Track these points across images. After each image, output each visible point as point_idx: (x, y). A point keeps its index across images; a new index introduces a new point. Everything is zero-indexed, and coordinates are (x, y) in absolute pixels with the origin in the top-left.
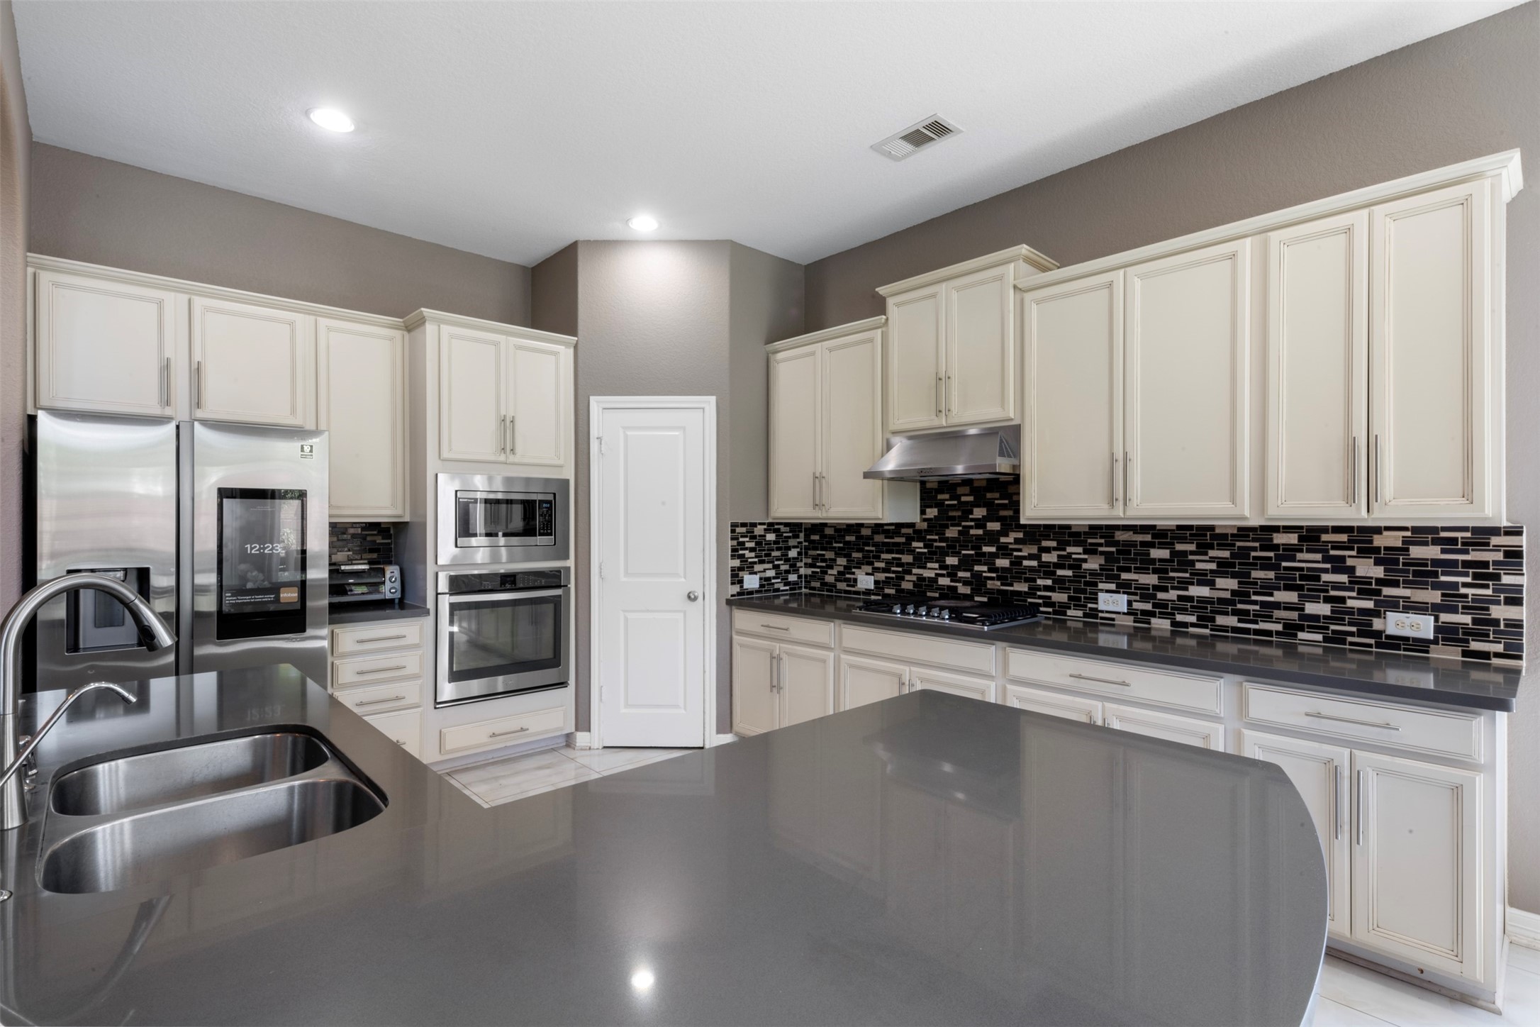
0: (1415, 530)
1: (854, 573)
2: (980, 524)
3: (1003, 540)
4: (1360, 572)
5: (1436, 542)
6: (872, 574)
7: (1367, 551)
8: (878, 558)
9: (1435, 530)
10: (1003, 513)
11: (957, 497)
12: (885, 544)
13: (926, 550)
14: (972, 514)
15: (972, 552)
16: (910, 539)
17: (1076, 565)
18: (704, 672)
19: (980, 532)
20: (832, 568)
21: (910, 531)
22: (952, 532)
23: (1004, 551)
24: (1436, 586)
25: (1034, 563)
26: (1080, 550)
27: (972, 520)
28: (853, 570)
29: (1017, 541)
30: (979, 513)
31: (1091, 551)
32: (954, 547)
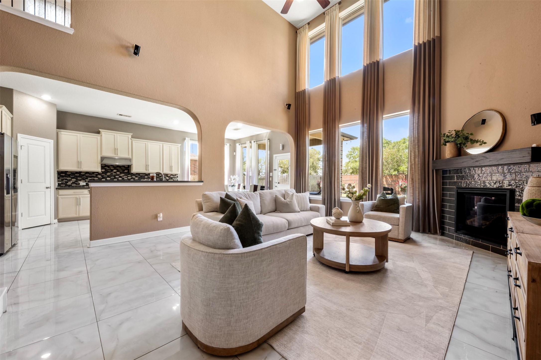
0: (171, 174)
1: (79, 182)
2: (115, 172)
3: (120, 175)
4: (167, 178)
5: (173, 175)
6: (85, 182)
7: (167, 176)
8: (87, 179)
9: (172, 174)
10: (120, 171)
11: (110, 168)
12: (89, 176)
13: (102, 177)
14: (113, 171)
15: (114, 177)
16: (97, 175)
17: (134, 179)
18: (51, 205)
19: (115, 174)
20: (70, 181)
21: (97, 173)
22: (108, 174)
23: (120, 177)
24: (173, 179)
25: (127, 179)
26: (135, 177)
27: (113, 172)
28: (78, 181)
29: (123, 175)
30: (115, 171)
31: (136, 177)
32: (109, 176)
